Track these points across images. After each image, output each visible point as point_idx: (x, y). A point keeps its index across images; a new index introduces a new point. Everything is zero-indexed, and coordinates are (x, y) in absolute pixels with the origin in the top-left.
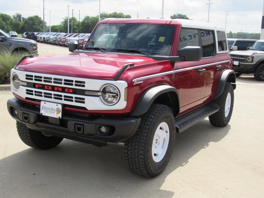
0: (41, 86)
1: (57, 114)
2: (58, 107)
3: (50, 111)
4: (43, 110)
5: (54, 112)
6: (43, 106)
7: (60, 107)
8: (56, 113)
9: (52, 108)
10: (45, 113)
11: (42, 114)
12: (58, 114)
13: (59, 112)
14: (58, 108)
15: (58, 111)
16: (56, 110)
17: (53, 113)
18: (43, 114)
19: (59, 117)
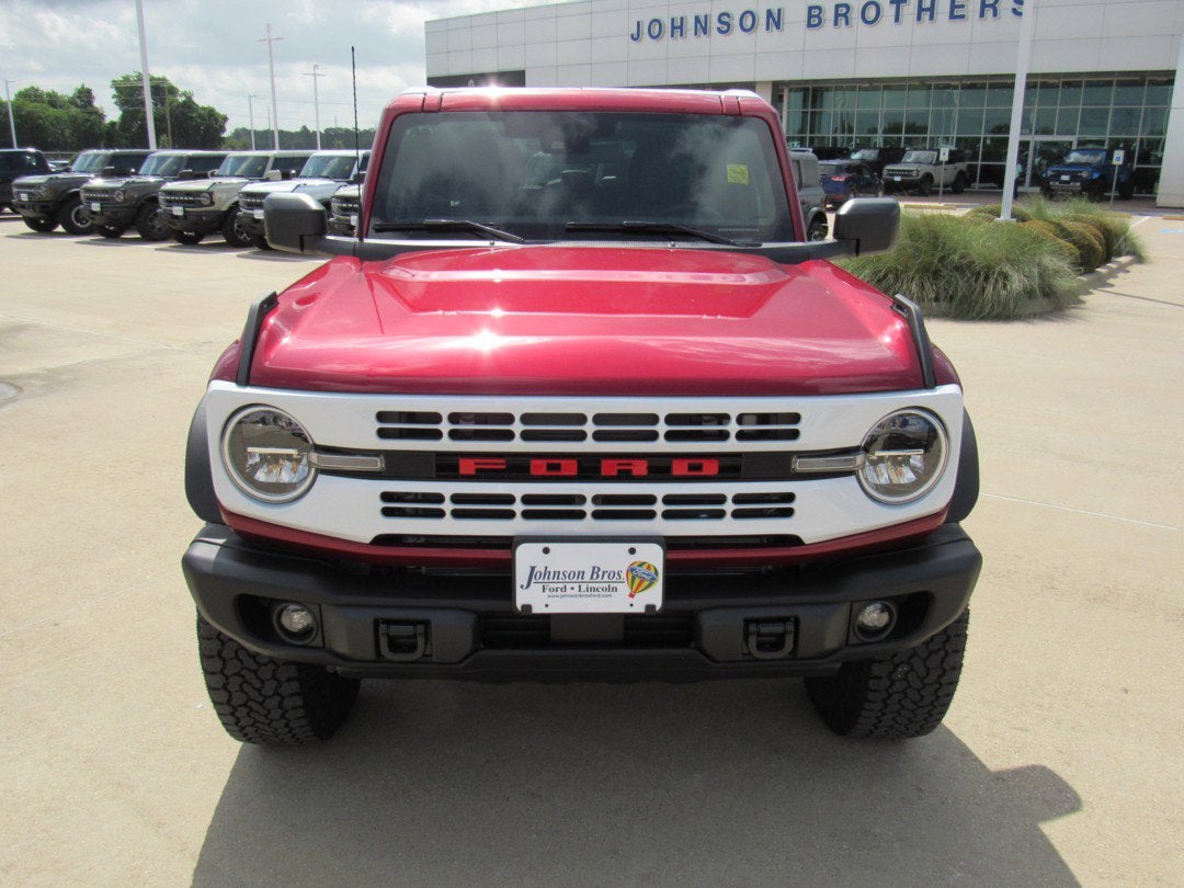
0: (501, 464)
1: (632, 596)
2: (642, 560)
3: (584, 587)
4: (536, 588)
5: (612, 585)
6: (533, 568)
7: (654, 556)
8: (624, 589)
9: (596, 570)
10: (549, 601)
11: (527, 608)
12: (637, 595)
13: (646, 583)
14: (641, 565)
15: (637, 581)
16: (624, 575)
17: (607, 593)
18: (538, 609)
19: (650, 607)
